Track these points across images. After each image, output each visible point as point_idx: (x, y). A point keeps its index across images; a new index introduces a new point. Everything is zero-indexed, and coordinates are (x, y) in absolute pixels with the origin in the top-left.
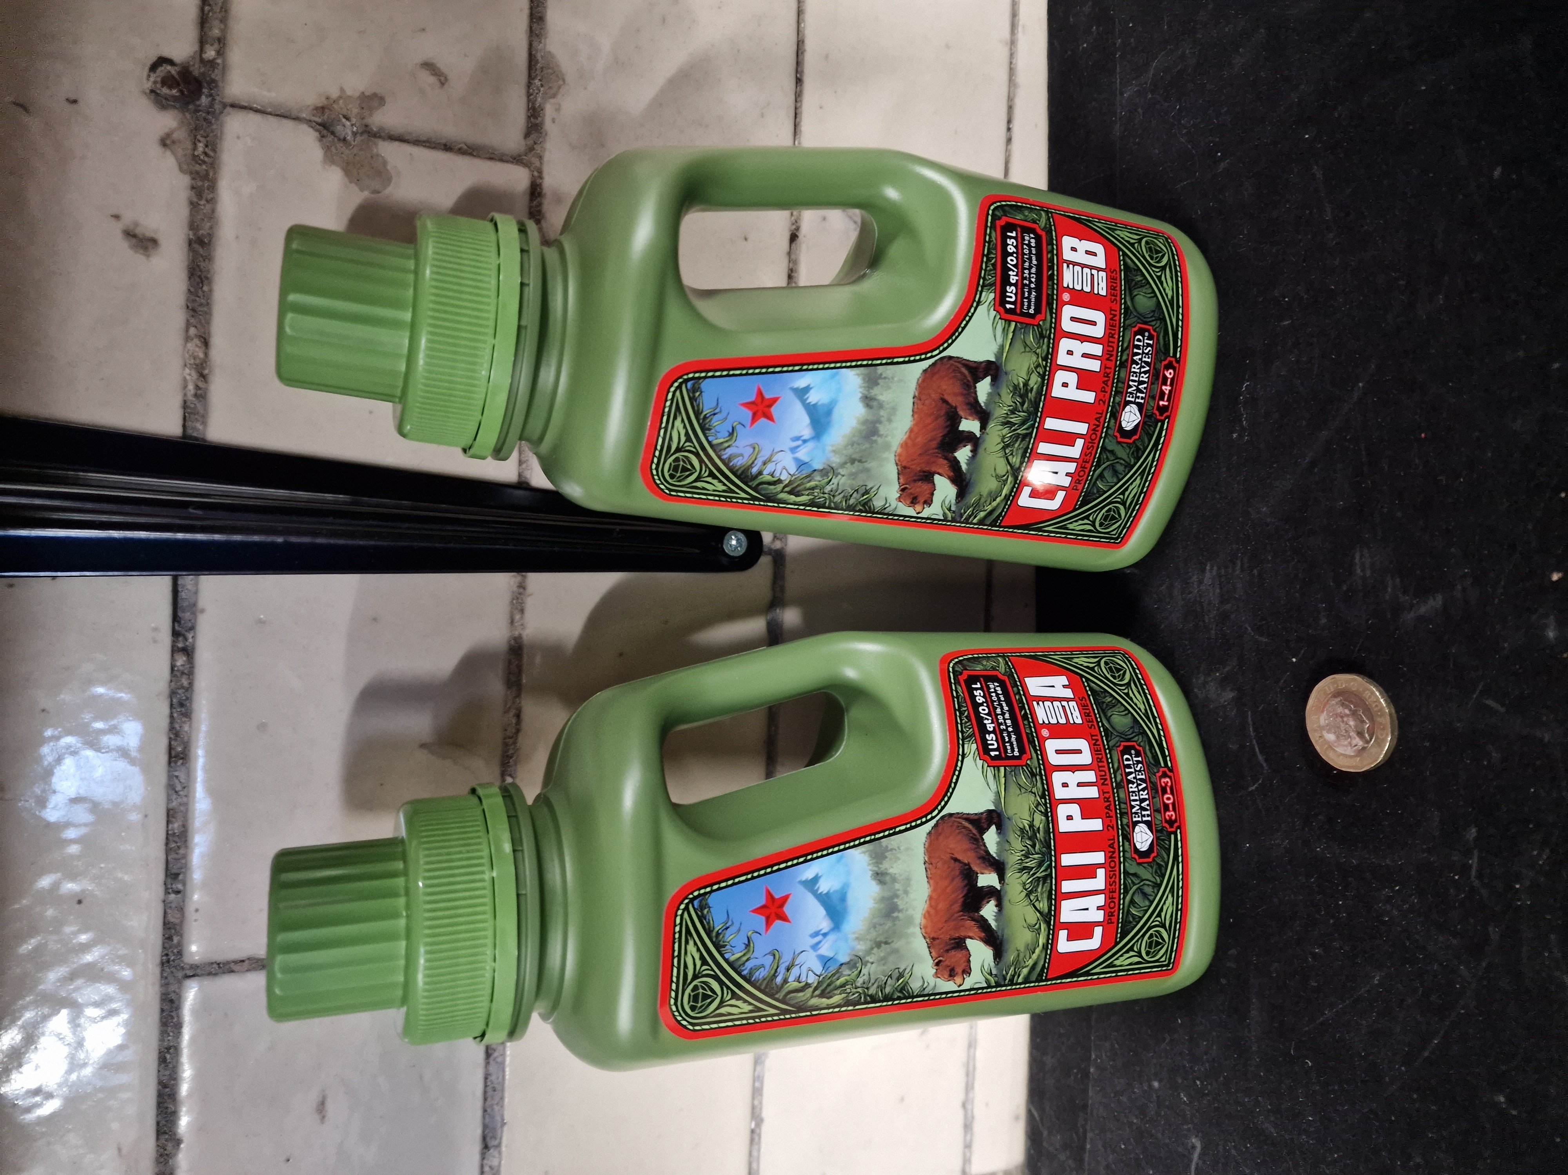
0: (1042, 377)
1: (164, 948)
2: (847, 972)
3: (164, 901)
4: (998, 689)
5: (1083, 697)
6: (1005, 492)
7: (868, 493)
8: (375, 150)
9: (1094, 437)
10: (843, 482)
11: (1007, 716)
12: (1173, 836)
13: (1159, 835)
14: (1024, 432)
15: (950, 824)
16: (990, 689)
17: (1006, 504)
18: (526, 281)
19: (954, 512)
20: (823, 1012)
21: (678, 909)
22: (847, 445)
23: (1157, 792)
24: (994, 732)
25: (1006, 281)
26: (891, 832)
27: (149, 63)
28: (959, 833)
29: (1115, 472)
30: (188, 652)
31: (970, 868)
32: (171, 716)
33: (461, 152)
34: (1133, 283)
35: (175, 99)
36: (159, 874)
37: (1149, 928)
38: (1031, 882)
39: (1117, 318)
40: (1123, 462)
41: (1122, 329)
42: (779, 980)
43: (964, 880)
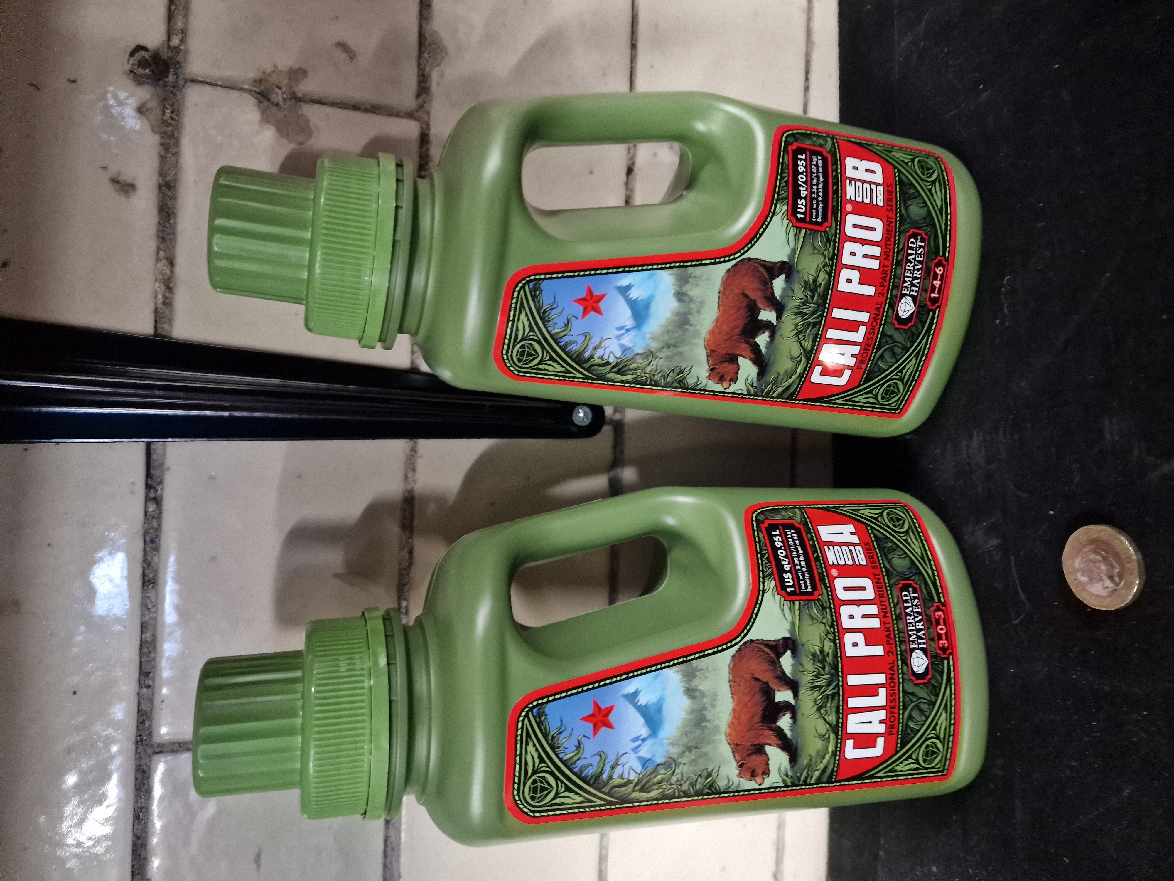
0: (829, 274)
1: (138, 729)
2: (663, 771)
3: (138, 694)
4: (795, 535)
5: (868, 543)
6: (800, 370)
7: (682, 373)
8: (301, 112)
9: (874, 324)
10: (660, 364)
11: (802, 558)
12: (946, 662)
13: (933, 660)
14: (814, 320)
15: (751, 649)
16: (787, 535)
17: (801, 381)
18: (400, 204)
19: (756, 388)
20: (643, 804)
21: (520, 716)
22: (664, 333)
23: (931, 623)
24: (790, 571)
25: (797, 195)
26: (701, 655)
27: (129, 50)
28: (759, 657)
29: (894, 354)
30: (157, 501)
31: (768, 687)
32: (145, 550)
33: (367, 111)
34: (907, 195)
35: (148, 77)
36: (134, 673)
37: (926, 740)
38: (821, 698)
39: (893, 224)
40: (900, 346)
41: (897, 234)
42: (605, 776)
43: (763, 696)
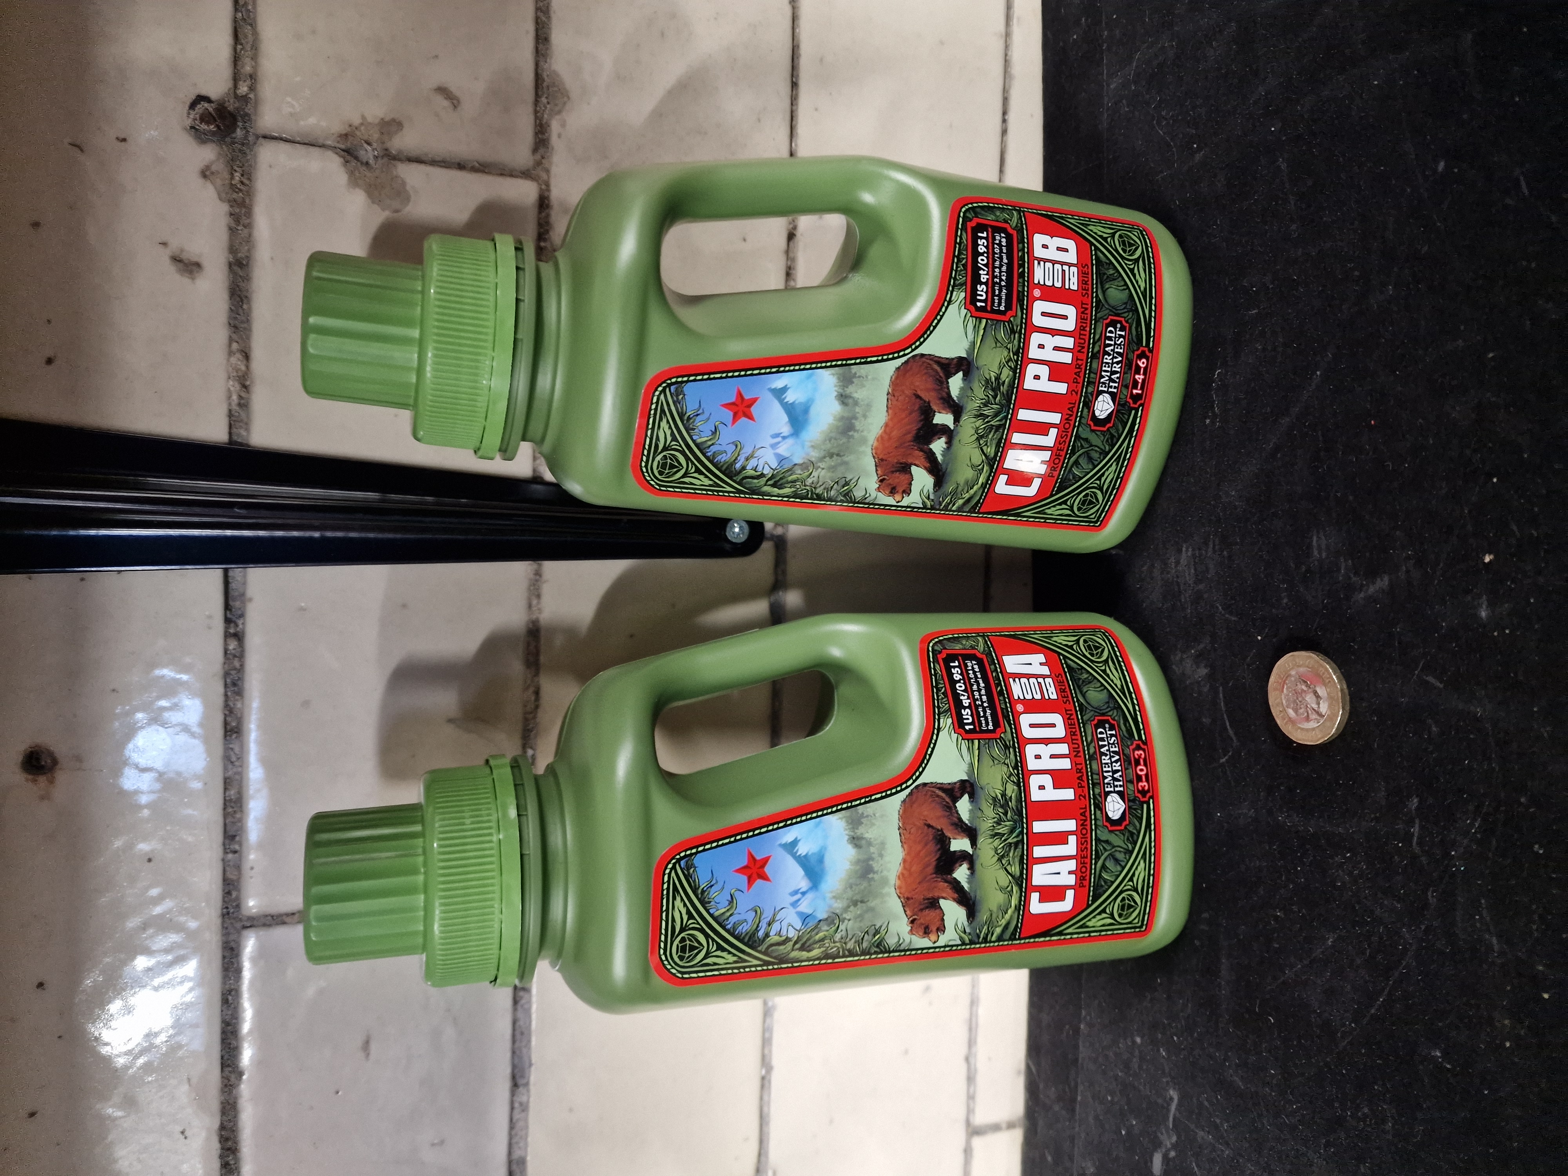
0: (1014, 370)
1: (224, 901)
2: (825, 928)
3: (223, 860)
4: (976, 667)
5: (1059, 674)
6: (981, 480)
7: (849, 485)
8: (395, 173)
9: (1067, 426)
10: (823, 475)
11: (983, 692)
12: (1145, 806)
13: (1131, 804)
14: (998, 423)
15: (924, 793)
16: (968, 666)
17: (984, 491)
18: (520, 297)
19: (933, 500)
20: (803, 964)
21: (666, 868)
22: (825, 440)
23: (1130, 763)
24: (969, 707)
25: (976, 280)
27: (189, 101)
28: (932, 802)
29: (1090, 459)
30: (239, 637)
31: (943, 834)
32: (226, 695)
33: (474, 170)
34: (1105, 277)
35: (214, 134)
36: (218, 836)
37: (1121, 892)
38: (1003, 847)
39: (1088, 311)
40: (1098, 450)
41: (1093, 322)
42: (761, 934)
43: (937, 845)
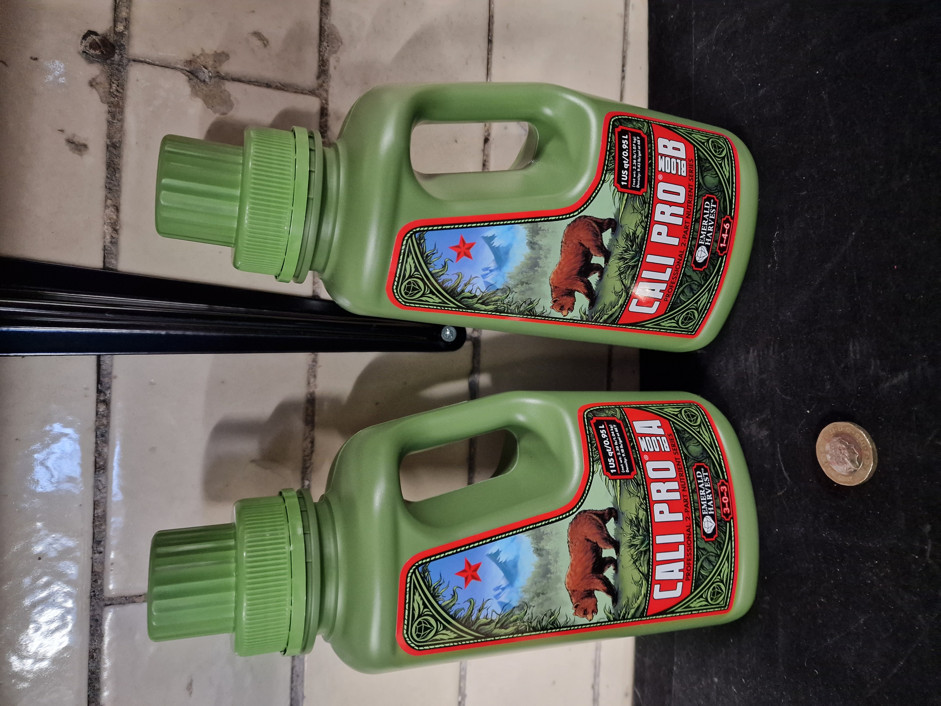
0: (645, 229)
1: (92, 587)
2: (518, 612)
3: (92, 558)
4: (616, 429)
5: (670, 434)
6: (620, 302)
7: (533, 304)
8: (223, 87)
9: (678, 267)
10: (516, 297)
11: (622, 446)
12: (728, 524)
13: (719, 523)
14: (633, 264)
15: (585, 517)
16: (610, 429)
17: (621, 310)
18: (312, 169)
19: (587, 315)
20: (502, 637)
21: (409, 572)
22: (519, 273)
23: (718, 495)
24: (613, 457)
25: (621, 167)
26: (547, 522)
27: (82, 34)
28: (590, 523)
29: (692, 290)
30: (107, 403)
31: (597, 546)
32: (96, 443)
33: (277, 88)
34: (704, 168)
35: (98, 56)
36: (88, 542)
37: (713, 583)
38: (637, 554)
39: (693, 191)
40: (697, 283)
41: (696, 198)
42: (474, 618)
43: (593, 553)
